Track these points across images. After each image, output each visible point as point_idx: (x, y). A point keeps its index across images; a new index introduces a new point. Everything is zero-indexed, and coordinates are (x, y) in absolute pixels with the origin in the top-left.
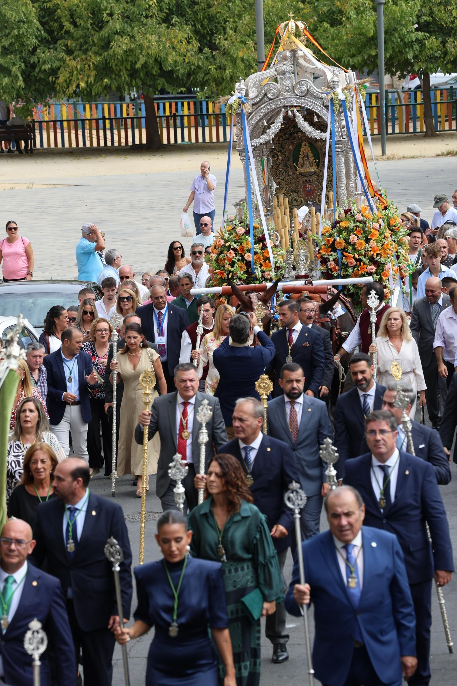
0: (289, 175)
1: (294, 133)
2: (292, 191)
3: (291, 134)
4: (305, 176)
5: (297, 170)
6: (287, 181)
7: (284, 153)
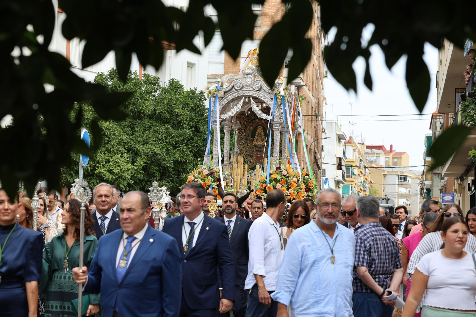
0: (248, 146)
1: (254, 120)
2: (248, 155)
3: (252, 120)
4: (258, 147)
5: (253, 143)
6: (246, 149)
7: (246, 131)
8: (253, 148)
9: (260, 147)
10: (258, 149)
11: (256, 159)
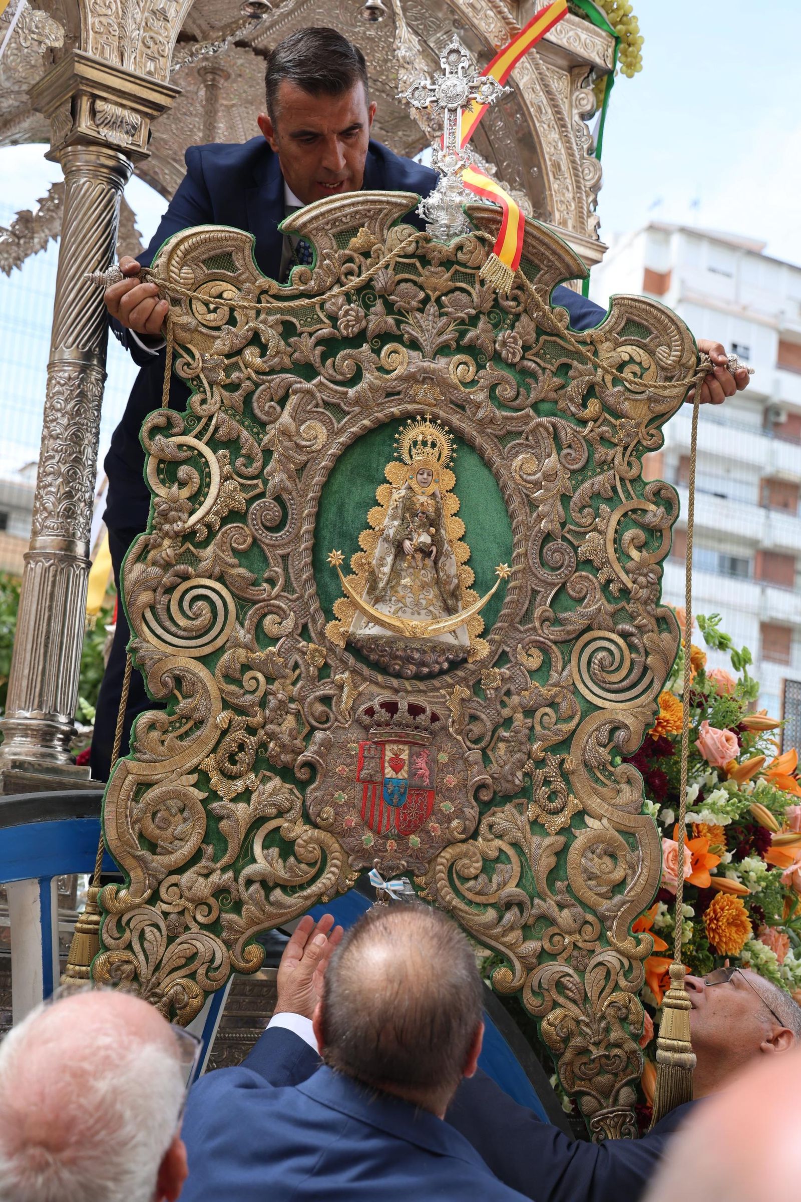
0: (262, 637)
1: (357, 340)
2: (261, 762)
3: (331, 346)
4: (383, 669)
5: (329, 615)
6: (238, 675)
7: (257, 464)
8: (324, 671)
9: (418, 677)
10: (387, 696)
11: (362, 814)
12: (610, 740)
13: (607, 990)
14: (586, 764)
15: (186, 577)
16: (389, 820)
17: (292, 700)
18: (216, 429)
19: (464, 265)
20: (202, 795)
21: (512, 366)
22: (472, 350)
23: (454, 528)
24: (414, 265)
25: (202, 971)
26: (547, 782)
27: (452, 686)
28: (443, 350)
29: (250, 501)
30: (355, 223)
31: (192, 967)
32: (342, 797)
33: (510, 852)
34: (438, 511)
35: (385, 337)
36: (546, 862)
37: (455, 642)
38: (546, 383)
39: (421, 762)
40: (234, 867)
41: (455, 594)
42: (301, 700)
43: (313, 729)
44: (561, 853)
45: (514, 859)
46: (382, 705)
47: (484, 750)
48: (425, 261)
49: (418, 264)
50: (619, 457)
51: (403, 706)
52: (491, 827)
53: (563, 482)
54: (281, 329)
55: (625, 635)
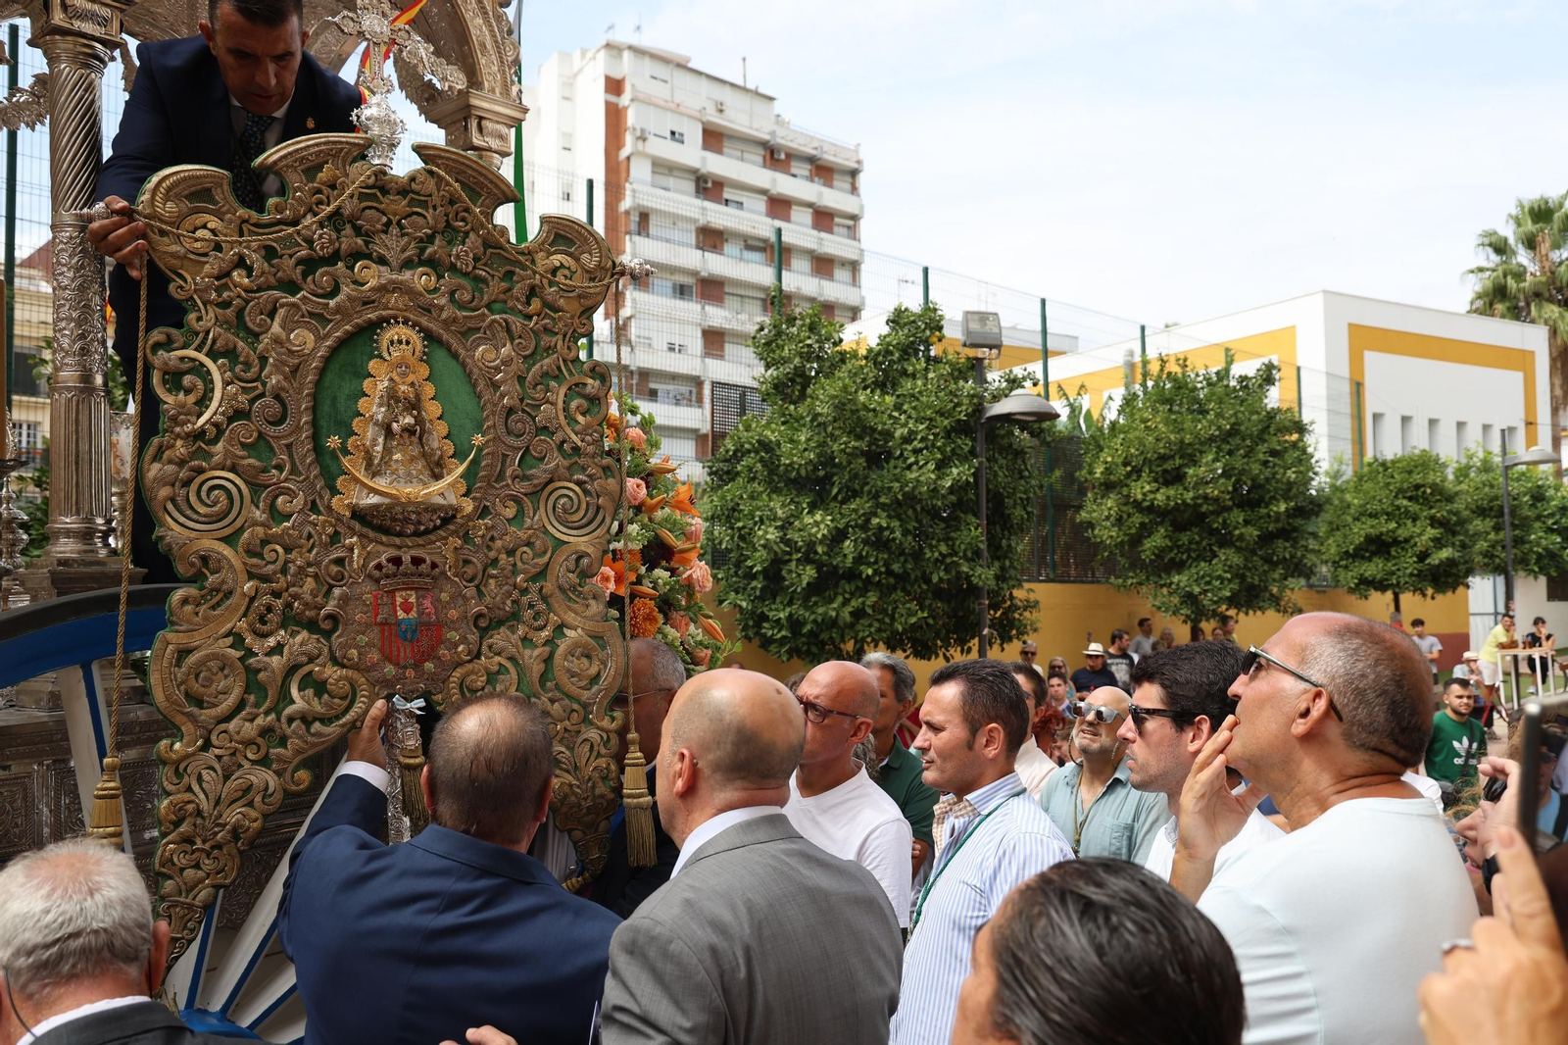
0: (276, 515)
1: (332, 259)
2: (287, 616)
3: (310, 265)
4: (387, 531)
5: (334, 491)
6: (258, 549)
7: (255, 369)
8: (335, 538)
9: (417, 534)
10: (392, 552)
11: (382, 651)
12: (577, 567)
13: (592, 759)
14: (560, 588)
15: (200, 471)
16: (406, 653)
17: (310, 565)
18: (214, 341)
19: (418, 194)
20: (239, 654)
21: (466, 274)
22: (432, 263)
23: (433, 409)
24: (375, 194)
25: (258, 799)
26: (531, 606)
27: (446, 538)
28: (408, 264)
29: (252, 401)
30: (321, 160)
31: (249, 797)
32: (363, 639)
33: (508, 664)
34: (418, 397)
35: (356, 256)
36: (537, 668)
37: (444, 502)
38: (496, 287)
39: (427, 603)
40: (276, 709)
41: (439, 464)
42: (318, 564)
43: (331, 587)
44: (548, 660)
45: (512, 670)
46: (388, 561)
47: (477, 587)
48: (384, 191)
49: (379, 194)
50: (560, 343)
51: (406, 558)
52: (490, 647)
53: (518, 365)
54: (263, 252)
55: (579, 483)
